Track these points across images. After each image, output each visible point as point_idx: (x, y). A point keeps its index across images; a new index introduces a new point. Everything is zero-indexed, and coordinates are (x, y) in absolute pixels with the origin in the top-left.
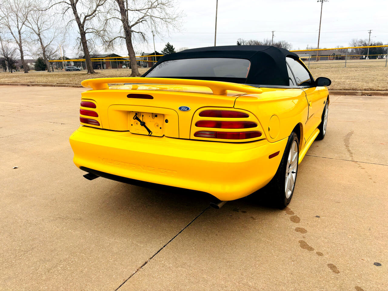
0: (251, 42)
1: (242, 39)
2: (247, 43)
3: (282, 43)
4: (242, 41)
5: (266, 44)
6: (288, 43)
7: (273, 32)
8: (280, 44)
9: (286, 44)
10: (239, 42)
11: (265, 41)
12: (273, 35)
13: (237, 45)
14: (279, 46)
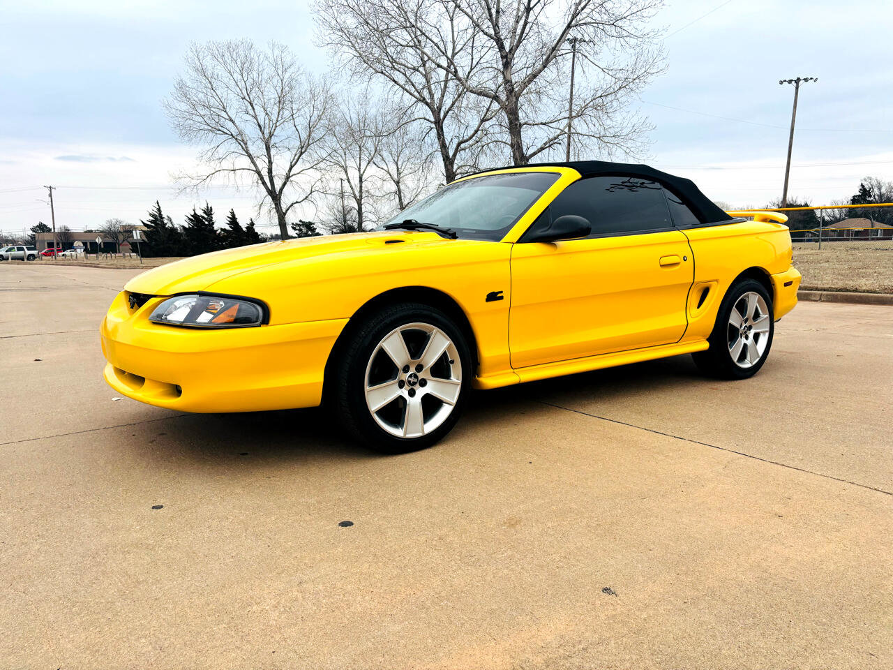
1: (873, 177)
4: (874, 182)
10: (866, 187)
13: (859, 194)
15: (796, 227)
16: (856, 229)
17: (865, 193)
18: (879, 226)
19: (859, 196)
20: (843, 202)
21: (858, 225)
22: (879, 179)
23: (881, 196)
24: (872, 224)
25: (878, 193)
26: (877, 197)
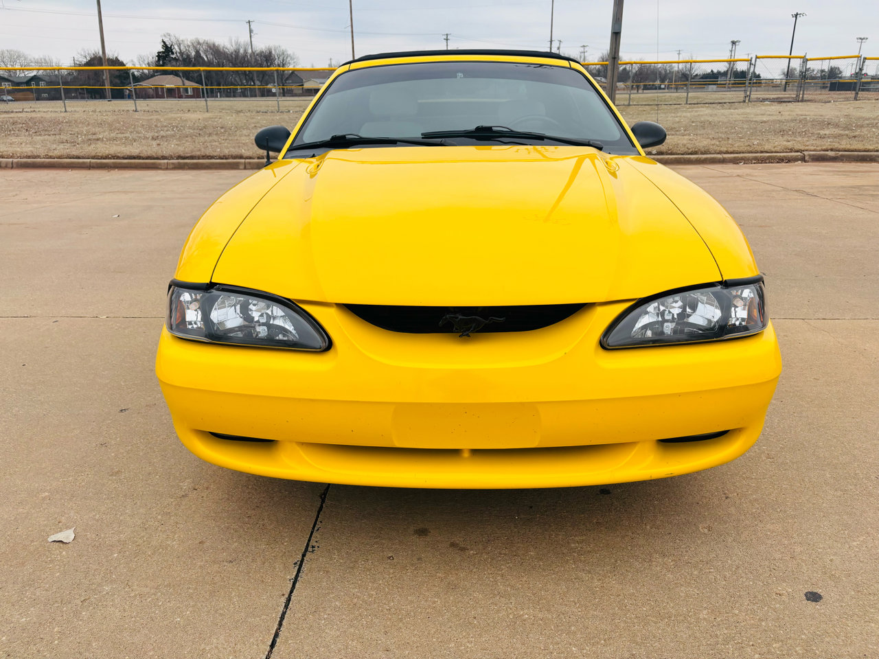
0: (199, 43)
1: (172, 34)
2: (188, 46)
3: (275, 50)
4: (174, 41)
5: (237, 52)
6: (289, 53)
7: (249, 22)
8: (270, 53)
9: (283, 53)
10: (167, 43)
11: (234, 46)
12: (251, 31)
13: (162, 50)
14: (268, 58)
15: (114, 82)
16: (168, 86)
17: (168, 49)
18: (190, 85)
19: (163, 52)
20: (148, 58)
21: (170, 82)
22: (176, 36)
23: (181, 53)
24: (183, 81)
25: (178, 50)
26: (178, 55)
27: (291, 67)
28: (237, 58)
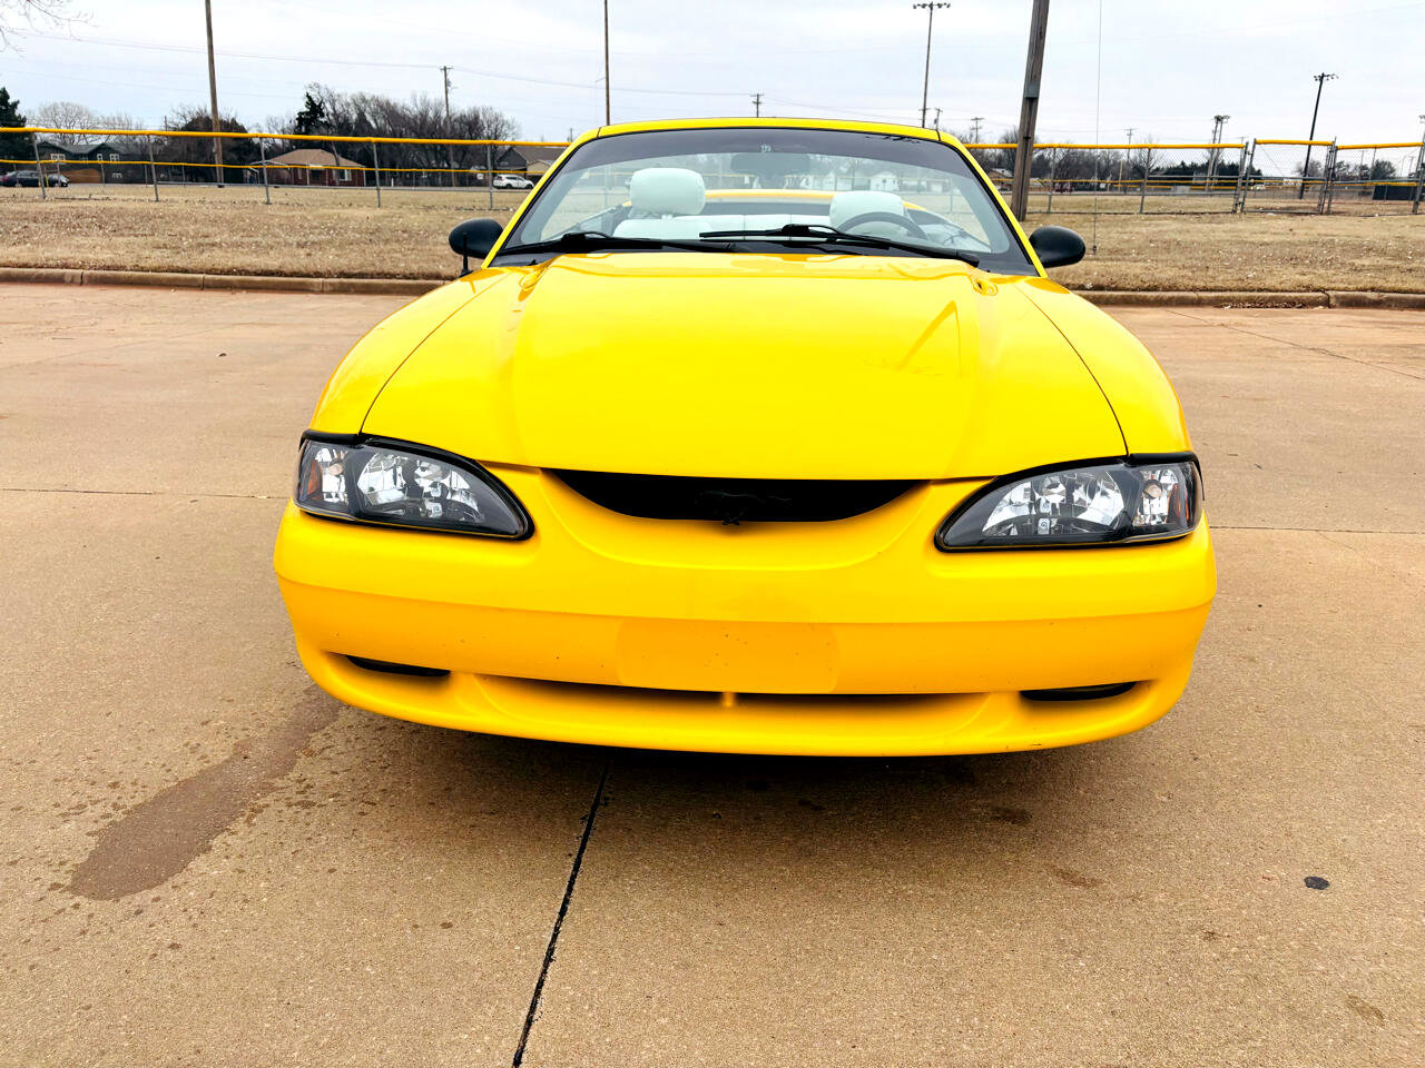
0: (364, 100)
1: (322, 84)
2: (348, 104)
3: (484, 114)
4: (324, 94)
5: (424, 116)
6: (505, 118)
7: (445, 69)
8: (477, 118)
9: (497, 119)
10: (315, 99)
11: (418, 103)
12: (447, 83)
13: (305, 109)
14: (472, 125)
15: (228, 158)
16: (312, 166)
17: (314, 109)
18: (348, 165)
19: (307, 113)
20: (284, 121)
21: (316, 160)
22: (329, 88)
23: (335, 114)
24: (337, 160)
25: (331, 111)
26: (331, 117)
27: (509, 140)
28: (423, 125)
